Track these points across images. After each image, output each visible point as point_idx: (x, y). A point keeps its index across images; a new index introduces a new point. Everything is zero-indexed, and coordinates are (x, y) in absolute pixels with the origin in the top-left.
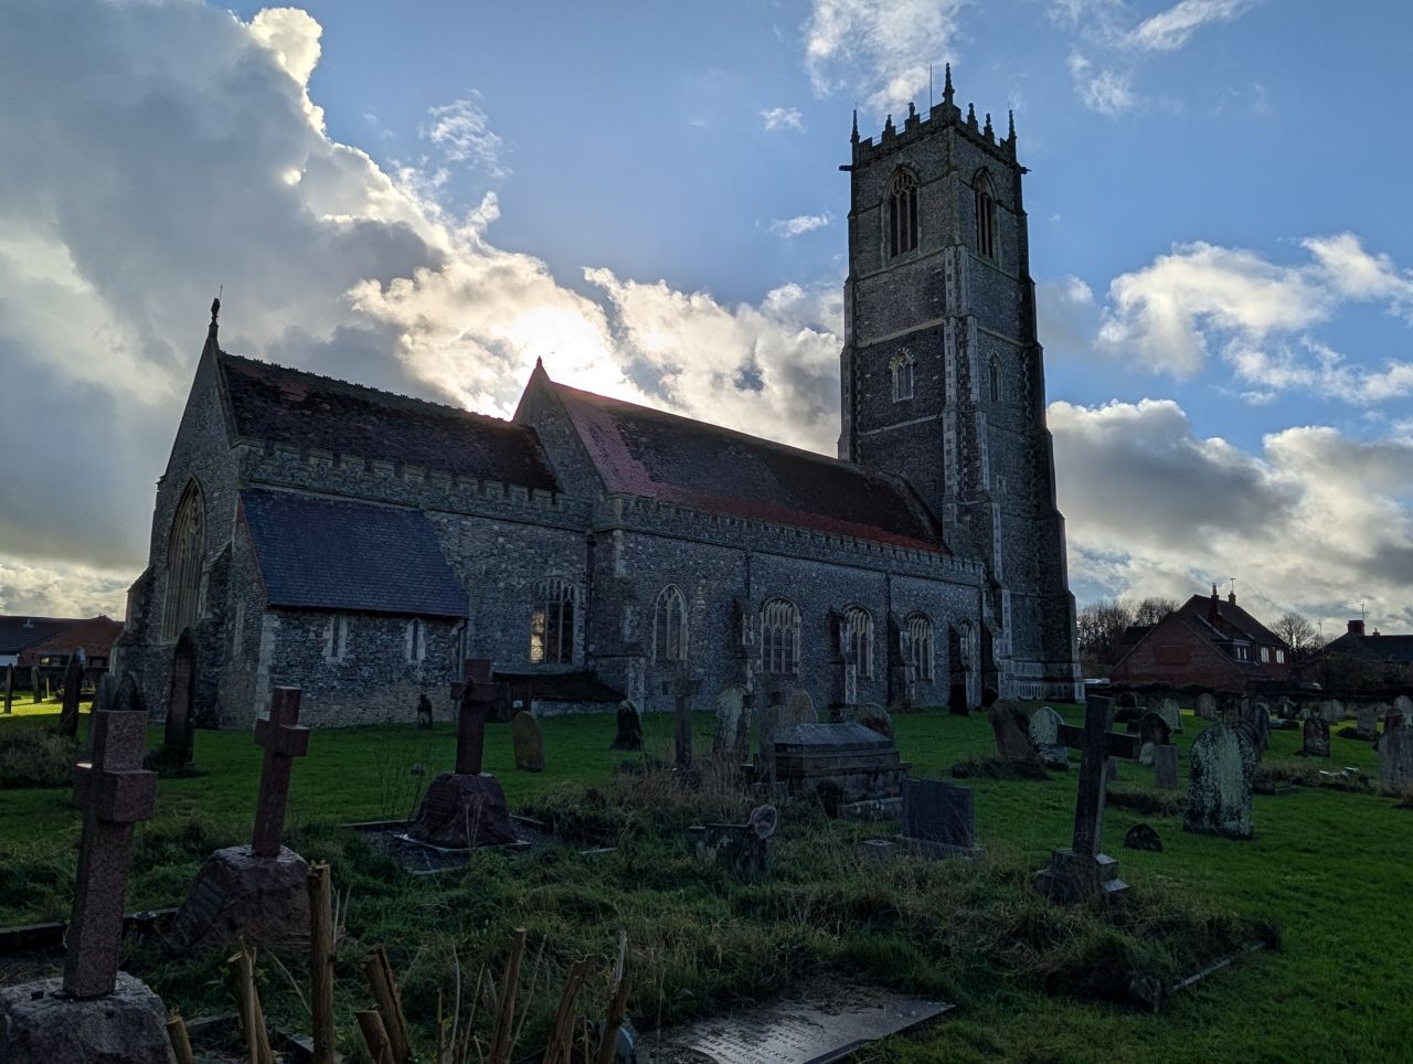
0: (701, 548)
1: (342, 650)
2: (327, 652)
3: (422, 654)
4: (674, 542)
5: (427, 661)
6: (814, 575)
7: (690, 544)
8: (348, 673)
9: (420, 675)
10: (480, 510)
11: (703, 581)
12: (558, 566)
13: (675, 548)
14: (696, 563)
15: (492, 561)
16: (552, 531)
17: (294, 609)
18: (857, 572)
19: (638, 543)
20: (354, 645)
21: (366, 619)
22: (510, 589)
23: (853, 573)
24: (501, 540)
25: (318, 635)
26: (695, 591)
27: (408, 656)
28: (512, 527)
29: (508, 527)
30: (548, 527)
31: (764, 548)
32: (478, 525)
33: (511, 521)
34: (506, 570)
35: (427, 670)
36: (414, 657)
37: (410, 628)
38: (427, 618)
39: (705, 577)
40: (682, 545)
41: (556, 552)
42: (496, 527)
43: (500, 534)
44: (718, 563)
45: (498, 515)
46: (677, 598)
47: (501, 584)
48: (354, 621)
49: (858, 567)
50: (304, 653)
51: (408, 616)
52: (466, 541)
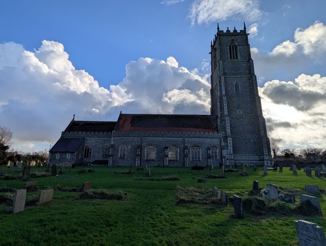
0: (130, 138)
1: (59, 157)
2: (56, 157)
3: (69, 157)
4: (124, 137)
5: (70, 158)
6: (160, 140)
7: (128, 137)
8: (59, 160)
9: (69, 160)
10: (94, 136)
11: (130, 143)
12: (107, 143)
13: (124, 138)
14: (129, 140)
15: (96, 143)
16: (107, 138)
17: (53, 152)
18: (174, 138)
19: (116, 138)
20: (60, 157)
21: (62, 153)
22: (99, 148)
23: (172, 139)
24: (97, 140)
25: (56, 155)
26: (128, 145)
27: (67, 157)
28: (99, 138)
29: (98, 138)
30: (106, 137)
31: (146, 136)
32: (94, 138)
33: (99, 137)
34: (98, 145)
35: (70, 160)
36: (68, 158)
37: (68, 154)
38: (70, 152)
39: (131, 143)
40: (126, 138)
41: (107, 141)
42: (97, 138)
43: (97, 139)
44: (134, 140)
45: (97, 137)
46: (125, 147)
47: (97, 147)
48: (60, 153)
49: (174, 137)
50: (54, 158)
51: (68, 152)
52: (92, 141)
